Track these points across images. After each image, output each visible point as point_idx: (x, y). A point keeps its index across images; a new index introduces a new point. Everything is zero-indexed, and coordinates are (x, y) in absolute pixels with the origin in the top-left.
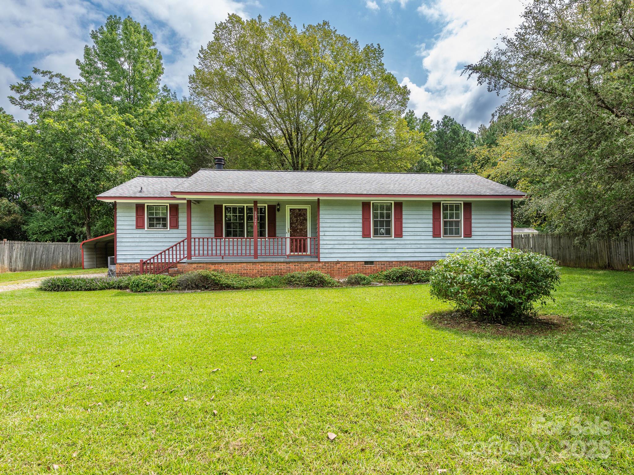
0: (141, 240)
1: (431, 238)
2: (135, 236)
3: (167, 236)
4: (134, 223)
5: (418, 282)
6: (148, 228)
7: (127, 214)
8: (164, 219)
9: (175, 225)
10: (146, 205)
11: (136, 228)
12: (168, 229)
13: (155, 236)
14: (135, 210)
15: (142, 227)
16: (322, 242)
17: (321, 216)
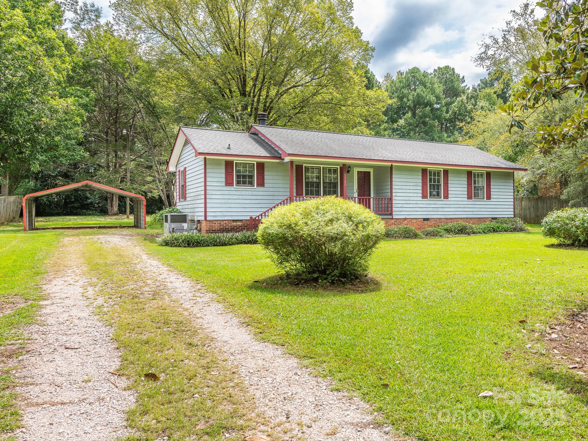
0: (230, 197)
1: (466, 199)
2: (224, 192)
3: (254, 193)
4: (224, 180)
5: (473, 233)
6: (236, 186)
7: (216, 171)
8: (251, 177)
9: (261, 184)
10: (235, 162)
11: (226, 185)
12: (255, 187)
13: (243, 193)
14: (224, 167)
15: (231, 184)
16: (394, 202)
17: (394, 179)
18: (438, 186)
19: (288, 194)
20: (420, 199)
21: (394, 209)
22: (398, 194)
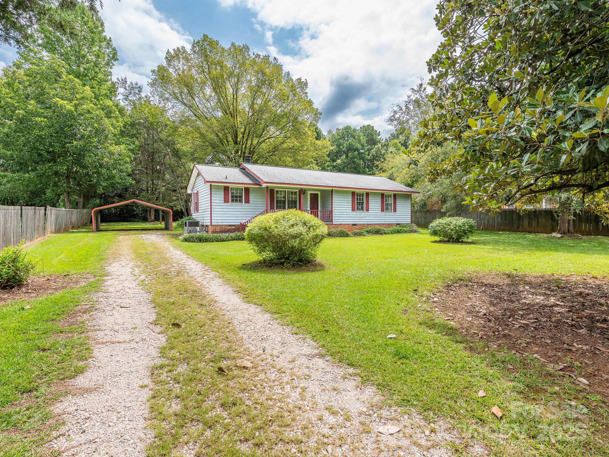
0: (227, 210)
1: (380, 212)
2: (223, 207)
3: (243, 207)
4: (223, 199)
5: (385, 234)
6: (231, 203)
7: (218, 193)
8: (241, 197)
9: (247, 201)
10: (230, 187)
11: (224, 202)
12: (244, 203)
13: (235, 207)
14: (223, 191)
15: (228, 202)
16: (334, 213)
17: (334, 199)
18: (363, 203)
19: (265, 208)
20: (351, 211)
21: (334, 218)
22: (336, 208)
